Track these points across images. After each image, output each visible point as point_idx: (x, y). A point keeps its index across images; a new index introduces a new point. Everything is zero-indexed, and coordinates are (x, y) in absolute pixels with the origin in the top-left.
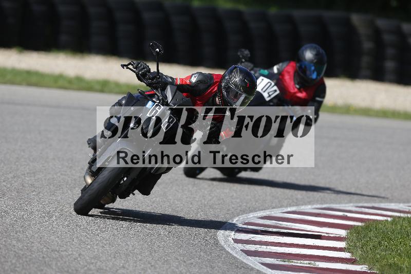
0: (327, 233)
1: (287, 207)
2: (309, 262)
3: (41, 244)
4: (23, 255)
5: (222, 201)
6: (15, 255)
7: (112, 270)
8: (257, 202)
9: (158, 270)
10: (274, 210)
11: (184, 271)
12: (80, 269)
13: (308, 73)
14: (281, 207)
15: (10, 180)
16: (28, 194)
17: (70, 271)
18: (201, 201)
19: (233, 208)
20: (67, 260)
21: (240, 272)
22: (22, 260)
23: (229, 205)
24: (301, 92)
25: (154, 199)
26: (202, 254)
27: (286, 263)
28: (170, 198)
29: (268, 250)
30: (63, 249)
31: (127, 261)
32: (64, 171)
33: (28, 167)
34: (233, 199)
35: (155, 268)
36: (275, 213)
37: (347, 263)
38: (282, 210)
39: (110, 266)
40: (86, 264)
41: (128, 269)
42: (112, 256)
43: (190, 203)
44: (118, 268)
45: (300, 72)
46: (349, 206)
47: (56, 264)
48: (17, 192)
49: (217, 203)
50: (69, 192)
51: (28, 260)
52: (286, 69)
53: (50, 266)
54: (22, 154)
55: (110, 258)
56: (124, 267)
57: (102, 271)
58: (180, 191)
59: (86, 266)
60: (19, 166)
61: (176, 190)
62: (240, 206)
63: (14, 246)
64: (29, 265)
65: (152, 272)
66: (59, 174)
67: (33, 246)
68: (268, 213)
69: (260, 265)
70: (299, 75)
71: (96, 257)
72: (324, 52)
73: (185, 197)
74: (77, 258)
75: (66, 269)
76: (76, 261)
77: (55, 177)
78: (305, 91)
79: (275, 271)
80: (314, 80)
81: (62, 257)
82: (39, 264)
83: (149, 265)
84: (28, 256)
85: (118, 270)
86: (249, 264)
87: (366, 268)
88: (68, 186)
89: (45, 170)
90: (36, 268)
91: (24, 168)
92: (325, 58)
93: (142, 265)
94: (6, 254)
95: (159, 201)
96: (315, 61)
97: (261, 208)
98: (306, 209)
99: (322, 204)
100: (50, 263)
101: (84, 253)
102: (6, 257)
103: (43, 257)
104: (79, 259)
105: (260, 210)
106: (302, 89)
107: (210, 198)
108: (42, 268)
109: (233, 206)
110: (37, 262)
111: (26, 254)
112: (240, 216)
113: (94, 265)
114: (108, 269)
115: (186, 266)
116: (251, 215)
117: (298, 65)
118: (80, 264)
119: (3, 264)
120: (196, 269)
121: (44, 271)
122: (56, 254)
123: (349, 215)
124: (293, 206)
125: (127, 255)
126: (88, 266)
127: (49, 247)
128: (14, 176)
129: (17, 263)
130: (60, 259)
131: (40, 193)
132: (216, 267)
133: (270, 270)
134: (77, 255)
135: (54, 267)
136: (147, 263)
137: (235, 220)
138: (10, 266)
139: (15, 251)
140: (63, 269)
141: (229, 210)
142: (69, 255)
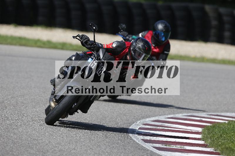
0: (191, 130)
1: (168, 115)
2: (181, 146)
3: (27, 136)
4: (17, 142)
5: (131, 111)
6: (12, 142)
7: (68, 151)
8: (151, 112)
9: (94, 151)
10: (161, 116)
11: (109, 151)
12: (49, 150)
13: (160, 37)
14: (165, 115)
15: (10, 99)
16: (20, 107)
17: (44, 151)
18: (119, 111)
19: (137, 115)
20: (42, 145)
21: (141, 152)
22: (16, 145)
23: (135, 114)
24: (156, 49)
25: (92, 110)
26: (119, 141)
27: (168, 147)
28: (101, 110)
29: (157, 140)
30: (40, 139)
31: (77, 146)
32: (40, 94)
33: (20, 92)
34: (137, 110)
35: (92, 150)
36: (161, 118)
37: (202, 147)
38: (165, 117)
39: (67, 148)
40: (53, 147)
41: (77, 150)
42: (68, 143)
43: (112, 112)
44: (71, 150)
45: (155, 37)
46: (203, 115)
47: (36, 147)
48: (14, 106)
49: (128, 113)
50: (43, 106)
51: (19, 145)
52: (147, 35)
53: (32, 148)
54: (17, 84)
55: (67, 144)
56: (74, 149)
57: (62, 151)
58: (107, 106)
59: (53, 149)
60: (15, 91)
61: (105, 105)
62: (141, 114)
63: (12, 137)
64: (20, 148)
65: (90, 152)
66: (37, 96)
67: (23, 137)
68: (157, 118)
69: (152, 148)
70: (154, 39)
71: (59, 144)
72: (169, 25)
73: (109, 109)
74: (48, 144)
75: (41, 150)
76: (47, 145)
77: (36, 98)
78: (158, 48)
79: (161, 151)
80: (163, 41)
81: (39, 143)
82: (26, 147)
83: (89, 148)
84: (20, 142)
85: (71, 151)
86: (146, 147)
87: (213, 150)
88: (43, 103)
89: (30, 94)
90: (24, 149)
91: (18, 93)
92: (170, 29)
93: (85, 148)
94: (7, 142)
95: (95, 111)
96: (164, 30)
97: (153, 116)
98: (179, 116)
99: (188, 113)
100: (32, 146)
101: (52, 141)
102: (7, 143)
103: (28, 143)
104: (49, 144)
105: (152, 117)
106: (156, 47)
107: (124, 110)
108: (28, 149)
109: (137, 114)
110: (25, 146)
111: (19, 141)
112: (141, 120)
113: (57, 147)
114: (65, 150)
115: (110, 148)
116: (147, 120)
117: (154, 33)
118: (49, 147)
119: (5, 147)
120: (116, 150)
121: (29, 151)
122: (36, 142)
123: (204, 119)
124: (172, 114)
125: (76, 142)
126: (54, 148)
127: (32, 137)
128: (12, 97)
129: (14, 147)
130: (38, 144)
131: (26, 107)
132: (127, 149)
133: (158, 151)
134: (48, 142)
135: (35, 149)
136: (88, 147)
137: (138, 122)
138: (9, 148)
139: (12, 140)
140: (40, 150)
141: (135, 117)
142: (43, 142)
